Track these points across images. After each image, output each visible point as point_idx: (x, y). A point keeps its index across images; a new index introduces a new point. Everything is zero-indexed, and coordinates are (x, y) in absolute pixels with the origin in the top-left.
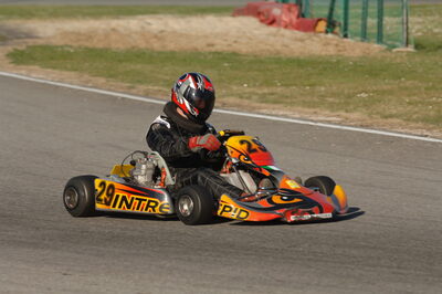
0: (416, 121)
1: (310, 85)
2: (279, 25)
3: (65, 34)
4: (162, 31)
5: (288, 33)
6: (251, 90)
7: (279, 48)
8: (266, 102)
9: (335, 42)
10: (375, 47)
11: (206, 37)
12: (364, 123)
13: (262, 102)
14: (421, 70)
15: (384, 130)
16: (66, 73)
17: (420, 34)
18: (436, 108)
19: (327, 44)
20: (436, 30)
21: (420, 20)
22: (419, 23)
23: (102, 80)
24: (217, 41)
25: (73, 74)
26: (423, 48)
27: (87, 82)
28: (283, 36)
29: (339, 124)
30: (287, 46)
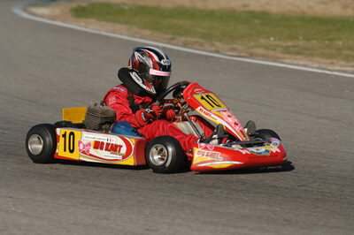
6: (277, 42)
23: (147, 32)
30: (311, 8)
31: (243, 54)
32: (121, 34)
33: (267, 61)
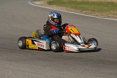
31: (106, 17)
32: (64, 10)
33: (114, 19)
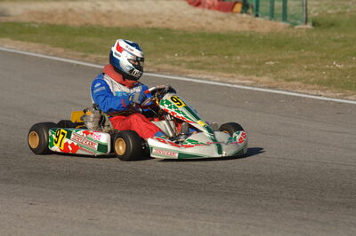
0: (313, 83)
1: (228, 55)
2: (204, 7)
3: (32, 13)
4: (110, 11)
5: (211, 13)
7: (204, 25)
8: (193, 68)
9: (249, 20)
10: (281, 25)
11: (145, 16)
12: (270, 85)
13: (190, 68)
14: (317, 43)
15: (287, 91)
16: (32, 44)
17: (316, 14)
18: (329, 73)
19: (242, 22)
20: (330, 11)
21: (317, 3)
22: (316, 6)
24: (154, 20)
25: (37, 45)
26: (319, 25)
27: (49, 51)
28: (207, 15)
29: (251, 86)
